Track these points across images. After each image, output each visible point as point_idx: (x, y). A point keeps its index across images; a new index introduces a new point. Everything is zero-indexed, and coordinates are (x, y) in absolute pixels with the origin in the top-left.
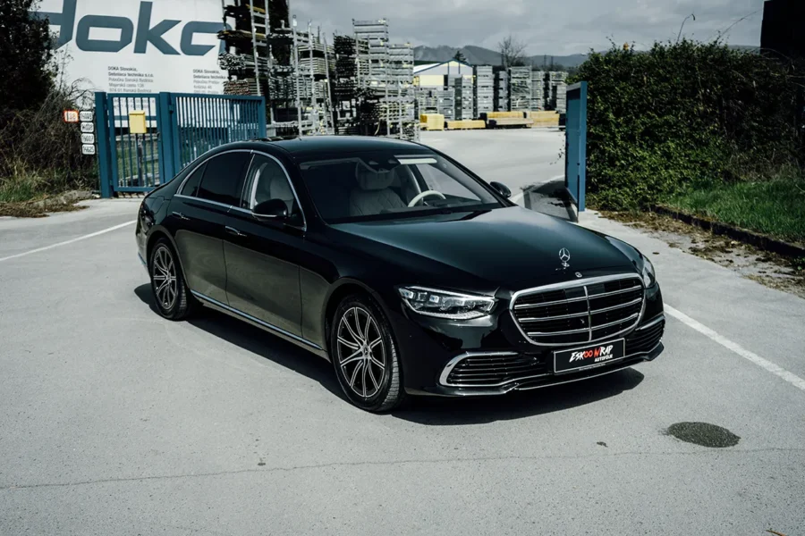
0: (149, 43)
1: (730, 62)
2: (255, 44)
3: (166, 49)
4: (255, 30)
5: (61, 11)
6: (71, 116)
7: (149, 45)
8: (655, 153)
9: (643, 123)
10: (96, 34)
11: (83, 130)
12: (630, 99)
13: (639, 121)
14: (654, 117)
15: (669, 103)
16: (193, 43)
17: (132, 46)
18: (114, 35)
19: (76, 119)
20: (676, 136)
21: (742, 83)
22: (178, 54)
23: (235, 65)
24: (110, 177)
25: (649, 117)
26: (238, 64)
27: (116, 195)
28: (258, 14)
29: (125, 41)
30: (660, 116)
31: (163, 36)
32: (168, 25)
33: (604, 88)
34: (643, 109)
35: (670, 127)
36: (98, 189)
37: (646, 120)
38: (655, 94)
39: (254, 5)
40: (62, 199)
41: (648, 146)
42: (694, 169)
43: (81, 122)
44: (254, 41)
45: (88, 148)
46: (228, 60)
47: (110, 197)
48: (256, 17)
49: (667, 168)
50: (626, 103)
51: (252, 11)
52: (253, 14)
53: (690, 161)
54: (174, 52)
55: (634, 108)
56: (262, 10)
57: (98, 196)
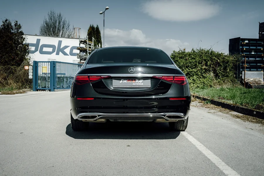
0: (60, 52)
1: (213, 54)
2: (88, 51)
3: (65, 54)
4: (88, 47)
5: (35, 43)
6: (26, 68)
7: (60, 53)
8: (190, 79)
9: (187, 71)
10: (45, 49)
11: (29, 72)
12: (183, 64)
13: (186, 70)
14: (190, 69)
15: (194, 65)
16: (73, 52)
17: (55, 53)
18: (50, 50)
19: (28, 69)
20: (197, 75)
21: (216, 60)
22: (69, 55)
23: (81, 57)
24: (36, 85)
25: (189, 69)
26: (82, 57)
27: (37, 90)
28: (90, 43)
29: (53, 51)
30: (192, 69)
31: (64, 50)
32: (66, 47)
33: (176, 60)
34: (187, 67)
35: (195, 72)
36: (32, 88)
37: (188, 70)
38: (190, 63)
39: (88, 40)
40: (21, 91)
41: (188, 77)
42: (202, 84)
43: (29, 69)
44: (88, 50)
45: (30, 77)
46: (80, 56)
47: (35, 91)
48: (89, 44)
49: (193, 84)
50: (182, 65)
51: (87, 42)
52: (88, 43)
53: (201, 82)
54: (67, 55)
55: (185, 66)
56: (92, 42)
57: (32, 91)
